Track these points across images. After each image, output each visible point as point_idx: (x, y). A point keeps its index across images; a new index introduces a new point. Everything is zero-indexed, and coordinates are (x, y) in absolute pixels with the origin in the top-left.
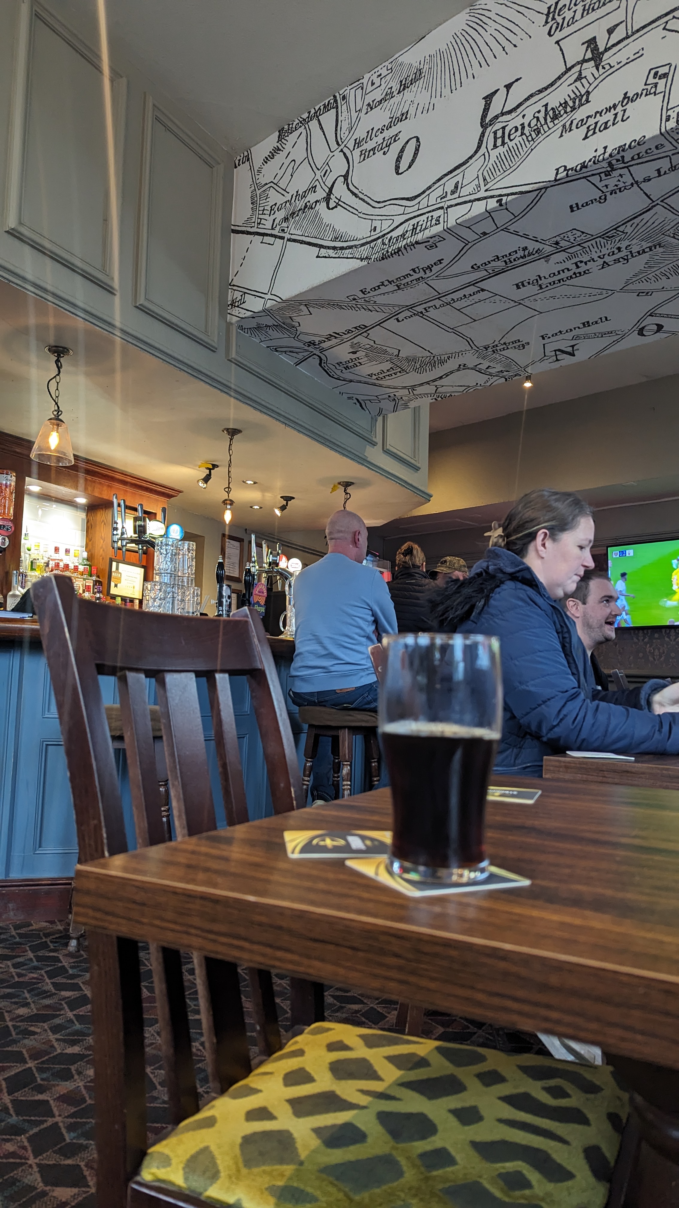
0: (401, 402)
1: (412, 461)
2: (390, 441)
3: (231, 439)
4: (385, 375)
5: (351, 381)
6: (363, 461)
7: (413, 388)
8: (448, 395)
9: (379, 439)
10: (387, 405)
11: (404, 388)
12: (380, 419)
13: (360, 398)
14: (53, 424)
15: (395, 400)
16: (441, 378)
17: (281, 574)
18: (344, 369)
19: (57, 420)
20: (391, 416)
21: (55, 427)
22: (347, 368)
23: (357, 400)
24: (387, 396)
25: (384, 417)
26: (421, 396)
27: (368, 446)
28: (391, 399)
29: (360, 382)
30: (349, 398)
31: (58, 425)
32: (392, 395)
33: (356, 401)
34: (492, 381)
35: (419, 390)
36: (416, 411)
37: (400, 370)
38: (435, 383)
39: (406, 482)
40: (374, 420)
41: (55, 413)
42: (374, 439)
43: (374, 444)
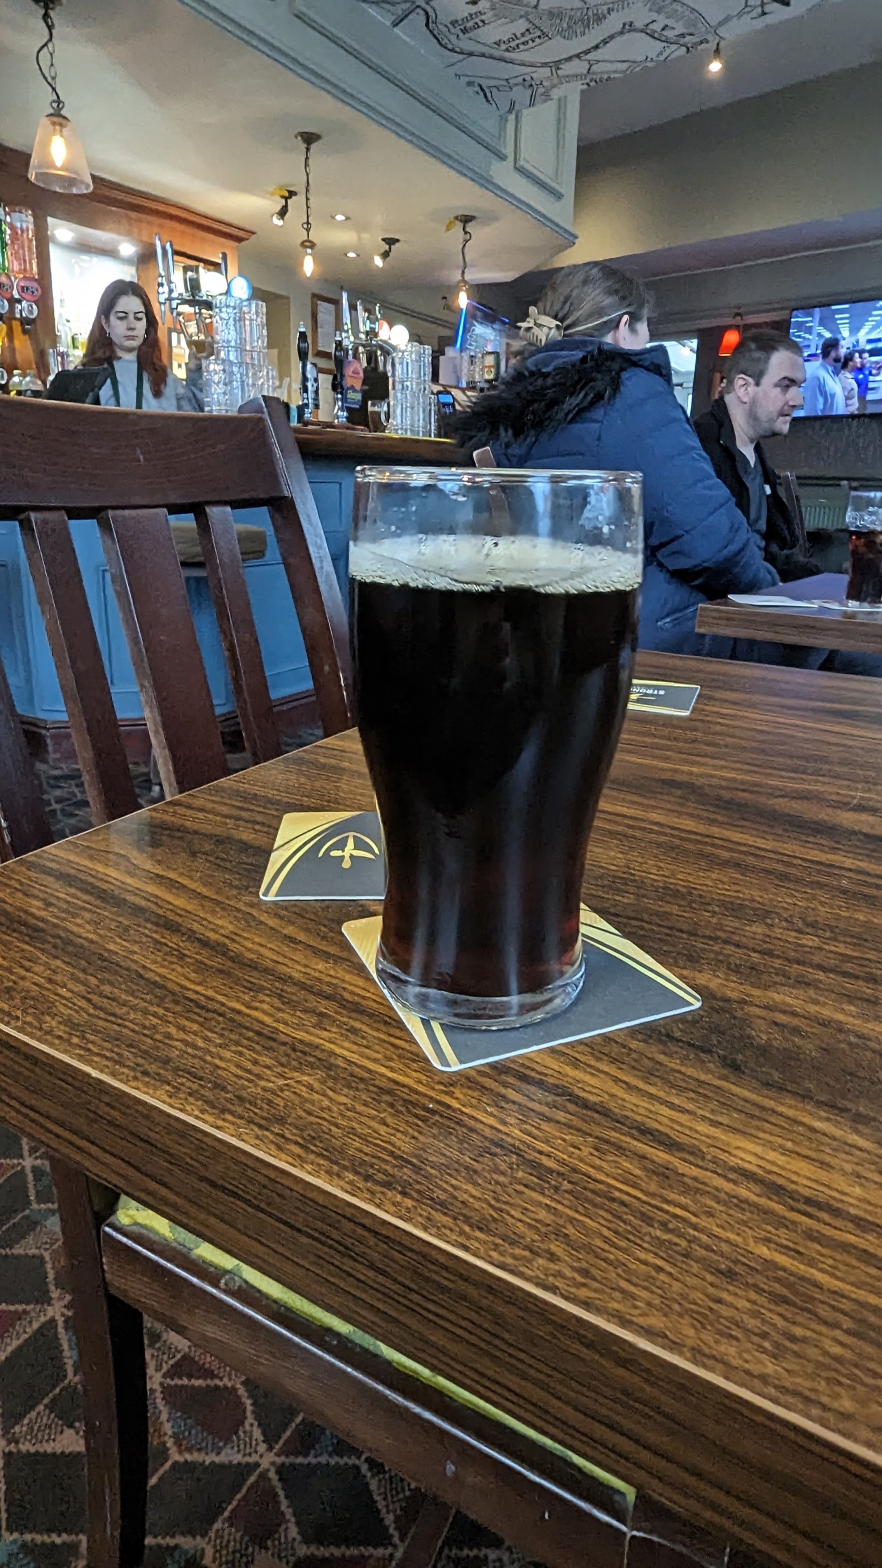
0: (541, 90)
1: (554, 185)
2: (524, 153)
3: (308, 150)
4: (517, 42)
5: (471, 54)
6: (485, 182)
7: (557, 65)
8: (606, 76)
9: (509, 151)
10: (521, 94)
11: (545, 65)
12: (512, 117)
13: (485, 83)
14: (54, 124)
15: (531, 85)
16: (597, 47)
17: (382, 348)
18: (461, 34)
19: (58, 116)
20: (527, 114)
21: (58, 128)
22: (465, 31)
23: (480, 86)
24: (521, 78)
25: (517, 117)
26: (569, 78)
27: (494, 162)
28: (527, 84)
29: (483, 55)
30: (470, 84)
31: (61, 125)
32: (528, 78)
33: (478, 89)
34: (668, 51)
35: (567, 69)
36: (562, 103)
37: (538, 33)
38: (590, 57)
39: (544, 216)
40: (503, 120)
41: (55, 105)
42: (504, 151)
43: (502, 157)
